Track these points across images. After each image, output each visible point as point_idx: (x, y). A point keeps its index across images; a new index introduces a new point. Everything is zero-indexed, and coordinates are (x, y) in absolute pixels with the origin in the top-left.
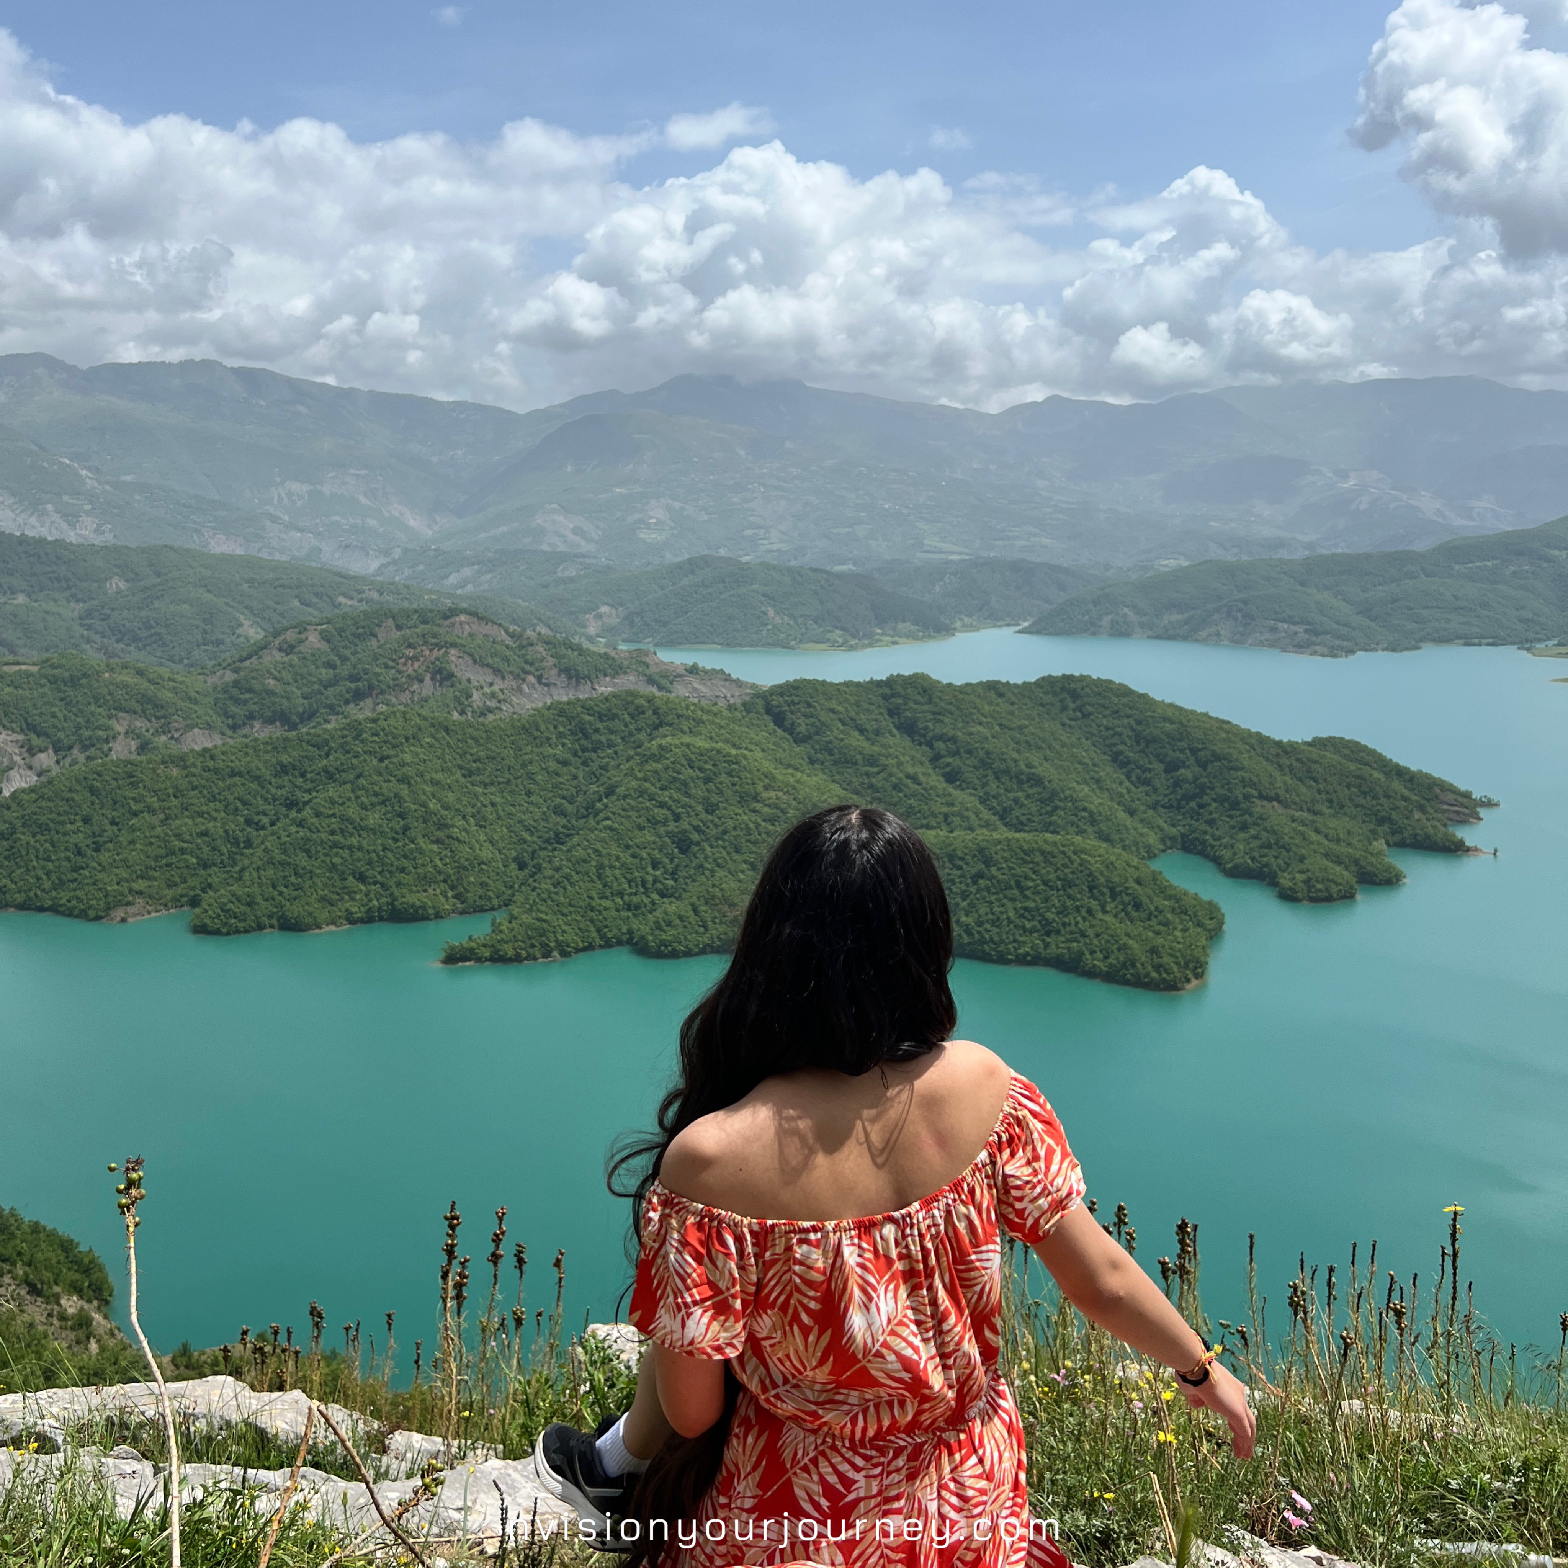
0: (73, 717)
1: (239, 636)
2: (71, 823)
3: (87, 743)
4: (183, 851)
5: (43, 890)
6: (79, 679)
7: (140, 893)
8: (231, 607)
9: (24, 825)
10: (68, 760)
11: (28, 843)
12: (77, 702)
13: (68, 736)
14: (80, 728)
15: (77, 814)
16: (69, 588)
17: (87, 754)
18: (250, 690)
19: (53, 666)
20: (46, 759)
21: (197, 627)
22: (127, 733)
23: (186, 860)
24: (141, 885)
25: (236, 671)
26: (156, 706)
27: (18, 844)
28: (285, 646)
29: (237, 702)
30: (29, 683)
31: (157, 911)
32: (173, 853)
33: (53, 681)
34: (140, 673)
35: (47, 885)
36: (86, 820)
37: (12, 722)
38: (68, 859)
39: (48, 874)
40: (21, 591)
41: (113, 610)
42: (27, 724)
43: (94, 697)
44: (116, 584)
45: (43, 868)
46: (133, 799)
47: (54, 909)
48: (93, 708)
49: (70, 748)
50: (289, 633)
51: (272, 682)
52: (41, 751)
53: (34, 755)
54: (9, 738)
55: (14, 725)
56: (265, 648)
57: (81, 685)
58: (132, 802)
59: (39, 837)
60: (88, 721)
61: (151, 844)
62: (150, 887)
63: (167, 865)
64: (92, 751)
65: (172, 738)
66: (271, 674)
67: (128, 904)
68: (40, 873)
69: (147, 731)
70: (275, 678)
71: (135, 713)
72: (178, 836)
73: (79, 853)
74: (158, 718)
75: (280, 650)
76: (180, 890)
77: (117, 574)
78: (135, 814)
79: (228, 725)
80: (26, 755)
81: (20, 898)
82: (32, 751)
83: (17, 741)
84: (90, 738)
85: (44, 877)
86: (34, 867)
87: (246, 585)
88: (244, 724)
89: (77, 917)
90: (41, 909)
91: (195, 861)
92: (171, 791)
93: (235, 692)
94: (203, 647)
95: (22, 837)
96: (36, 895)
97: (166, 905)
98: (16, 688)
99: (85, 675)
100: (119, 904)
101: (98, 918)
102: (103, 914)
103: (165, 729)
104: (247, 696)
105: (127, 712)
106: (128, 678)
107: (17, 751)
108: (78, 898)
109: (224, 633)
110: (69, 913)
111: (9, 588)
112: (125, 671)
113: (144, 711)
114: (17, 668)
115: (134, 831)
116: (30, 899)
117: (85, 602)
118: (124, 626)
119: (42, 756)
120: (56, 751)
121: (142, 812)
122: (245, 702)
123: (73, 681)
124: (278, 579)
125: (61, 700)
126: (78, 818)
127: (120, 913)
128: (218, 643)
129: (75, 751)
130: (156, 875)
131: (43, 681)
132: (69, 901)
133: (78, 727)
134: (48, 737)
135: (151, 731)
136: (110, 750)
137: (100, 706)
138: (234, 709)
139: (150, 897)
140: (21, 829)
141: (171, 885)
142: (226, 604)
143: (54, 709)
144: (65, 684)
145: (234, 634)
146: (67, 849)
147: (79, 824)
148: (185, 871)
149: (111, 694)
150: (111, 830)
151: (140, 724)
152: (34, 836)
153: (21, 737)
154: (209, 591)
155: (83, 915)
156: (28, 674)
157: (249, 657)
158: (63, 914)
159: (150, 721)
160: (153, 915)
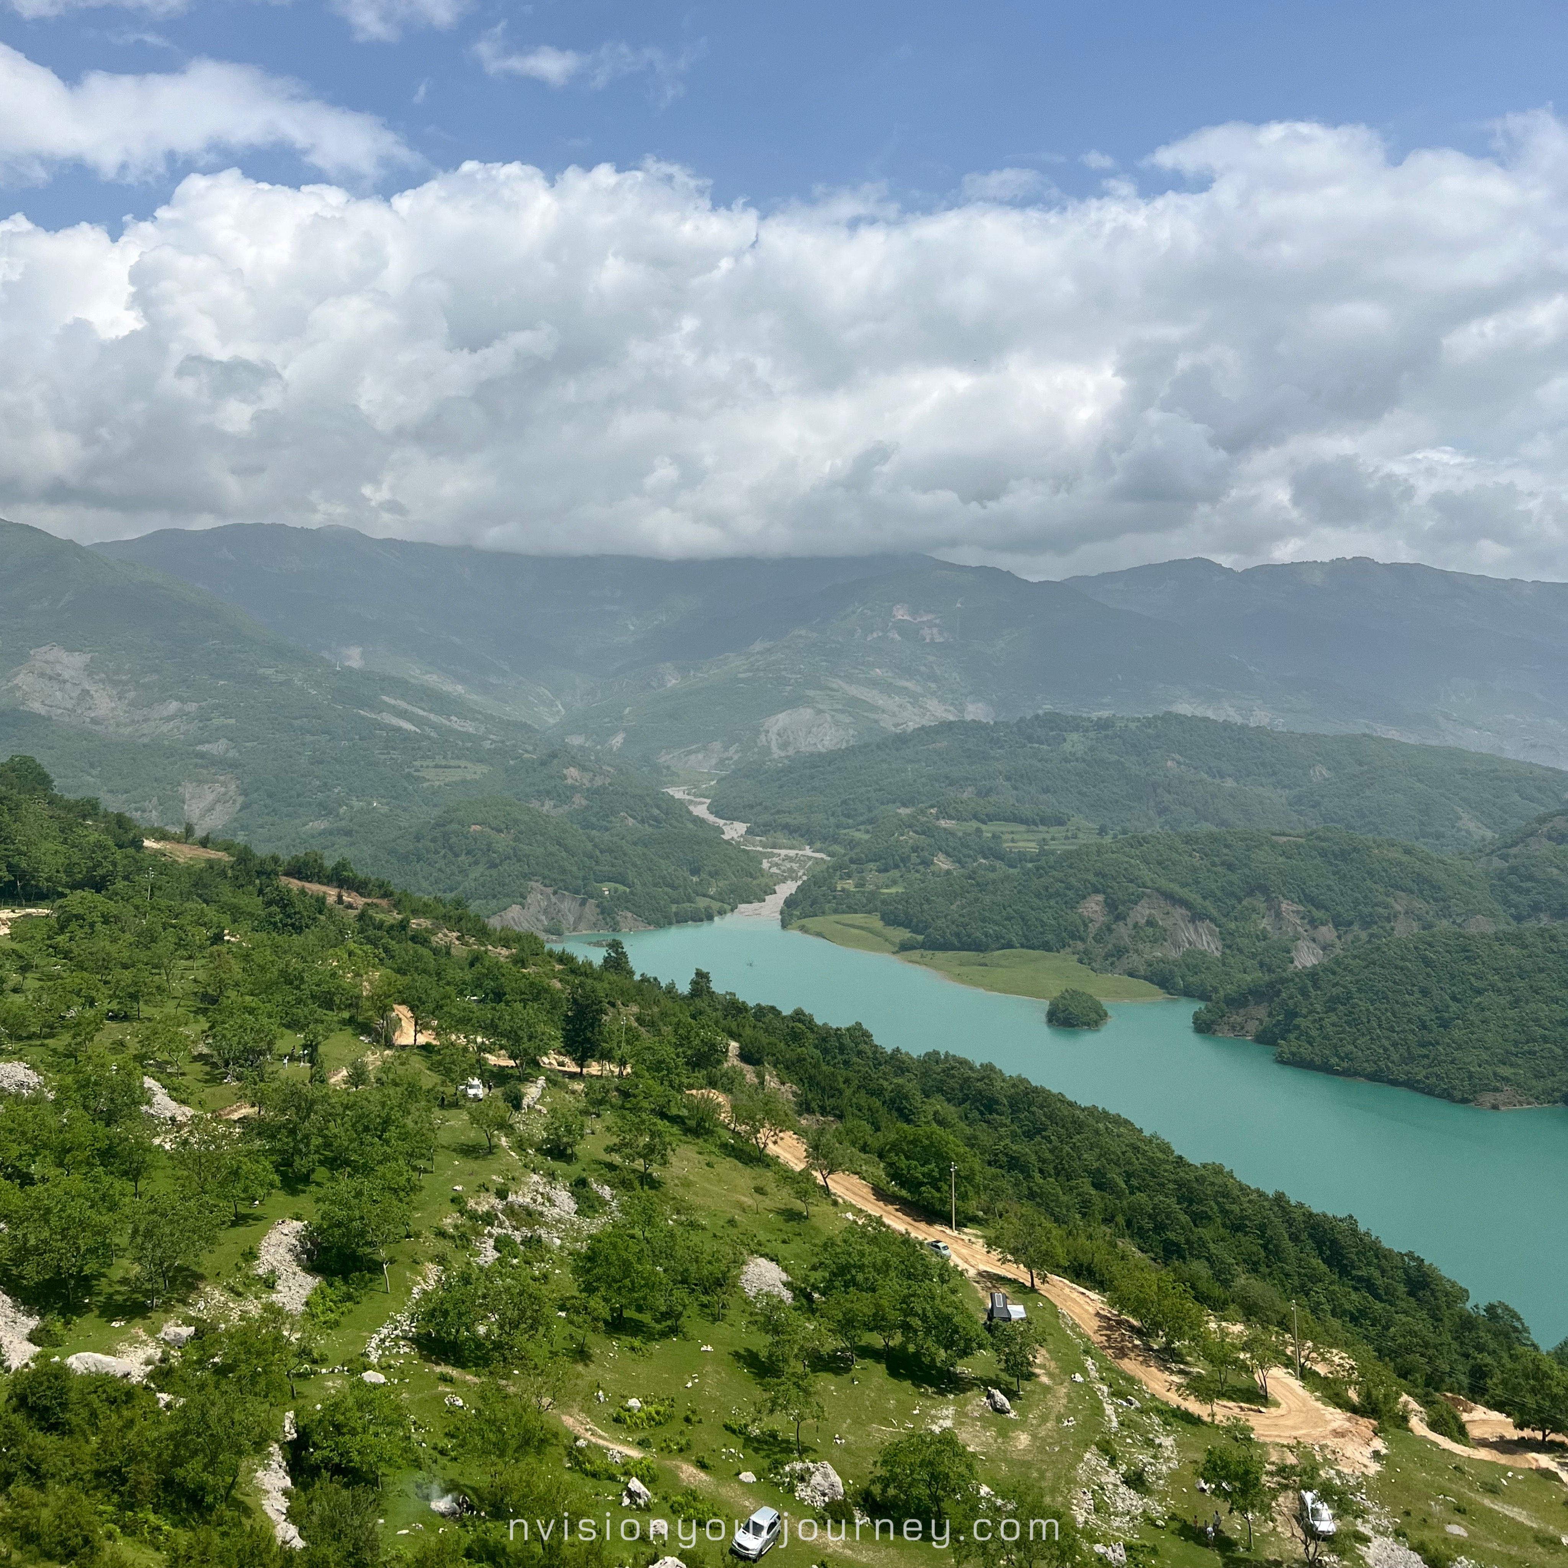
0: (1349, 892)
1: (1459, 830)
2: (1409, 994)
3: (1368, 919)
4: (1545, 1039)
5: (1393, 1062)
6: (1349, 854)
7: (1506, 1080)
8: (1449, 799)
9: (1360, 990)
10: (1350, 937)
11: (1368, 1010)
12: (1352, 877)
13: (1347, 911)
14: (1359, 904)
15: (1414, 985)
16: (1275, 774)
17: (1370, 931)
18: (1530, 878)
19: (1319, 838)
20: (1327, 932)
21: (1413, 818)
22: (1407, 913)
23: (1551, 1051)
24: (1505, 1071)
25: (1505, 857)
26: (1434, 887)
27: (1358, 1009)
28: (1555, 834)
29: (1518, 890)
30: (1300, 854)
31: (1529, 1104)
32: (1535, 1041)
33: (1323, 854)
34: (1408, 851)
35: (1395, 1057)
36: (1425, 992)
37: (1290, 892)
38: (1412, 1031)
39: (1395, 1045)
40: (1229, 776)
41: (1322, 797)
42: (1305, 895)
43: (1368, 873)
44: (1320, 772)
45: (1388, 1038)
46: (1473, 975)
47: (1411, 1085)
48: (1369, 883)
49: (1350, 923)
50: (1556, 819)
51: (1555, 871)
52: (1322, 924)
53: (1316, 927)
54: (1291, 908)
55: (1293, 895)
56: (1531, 835)
57: (1352, 860)
58: (1473, 979)
59: (1378, 1005)
60: (1366, 897)
61: (1506, 1026)
62: (1515, 1074)
63: (1529, 1053)
64: (1375, 929)
65: (1454, 922)
66: (1551, 861)
67: (1496, 1090)
68: (1386, 1043)
69: (1427, 913)
70: (1557, 867)
71: (1412, 892)
72: (1536, 1021)
73: (1424, 1027)
74: (1435, 900)
75: (1550, 838)
76: (1549, 1083)
77: (1320, 762)
78: (1479, 992)
79: (1512, 915)
80: (1308, 927)
81: (1370, 1068)
82: (1314, 923)
83: (1298, 912)
84: (1371, 915)
85: (1392, 1049)
86: (1379, 1037)
87: (1458, 777)
88: (1530, 916)
89: (1439, 1096)
90: (1394, 1083)
91: (1561, 1052)
92: (1514, 971)
93: (1513, 878)
94: (1422, 839)
95: (1360, 1003)
96: (1387, 1066)
97: (1537, 1098)
98: (1287, 858)
99: (1355, 850)
100: (1486, 1088)
101: (1464, 1101)
102: (1470, 1097)
103: (1445, 912)
104: (1529, 884)
105: (1403, 891)
106: (1395, 854)
107: (1298, 922)
108: (1437, 1076)
109: (1442, 826)
110: (1429, 1091)
111: (1218, 772)
112: (1392, 849)
113: (1421, 891)
114: (1285, 839)
115: (1483, 1010)
116: (1381, 1071)
117: (1291, 788)
118: (1335, 813)
119: (1323, 929)
120: (1336, 926)
121: (1487, 990)
122: (1528, 891)
123: (1343, 855)
124: (1492, 771)
125: (1334, 873)
126: (1415, 988)
127: (1488, 1098)
128: (1439, 836)
129: (1356, 927)
130: (1520, 1062)
131: (1314, 853)
132: (1427, 1078)
133: (1356, 902)
134: (1327, 910)
135: (1431, 913)
136: (1393, 929)
137: (1375, 883)
138: (1514, 897)
139: (1518, 1085)
140: (1357, 995)
141: (1538, 1076)
142: (1442, 795)
143: (1329, 882)
144: (1336, 858)
145: (1453, 827)
146: (1410, 1021)
147: (1418, 995)
148: (1551, 1061)
149: (1386, 871)
150: (1454, 1007)
151: (1419, 905)
152: (1373, 1002)
153: (1301, 908)
154: (1419, 781)
155: (1447, 1095)
156: (1298, 846)
157: (1515, 844)
158: (1422, 1091)
159: (1428, 902)
160: (1526, 1106)
